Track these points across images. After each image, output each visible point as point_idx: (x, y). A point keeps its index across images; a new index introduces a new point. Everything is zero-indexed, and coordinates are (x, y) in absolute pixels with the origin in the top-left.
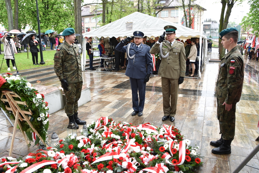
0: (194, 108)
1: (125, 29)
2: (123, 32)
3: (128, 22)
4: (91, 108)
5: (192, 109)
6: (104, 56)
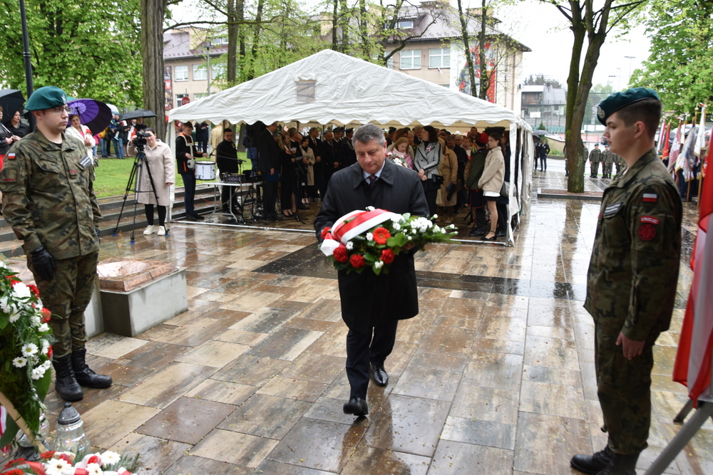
0: (496, 331)
1: (293, 101)
2: (287, 107)
3: (301, 80)
4: (187, 332)
5: (489, 331)
6: (230, 179)
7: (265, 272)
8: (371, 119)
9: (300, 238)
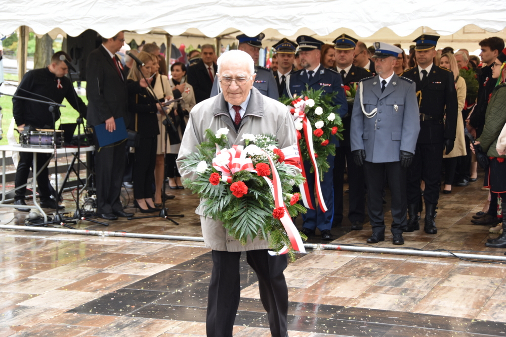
6: (32, 140)
7: (94, 312)
8: (301, 25)
9: (165, 250)
